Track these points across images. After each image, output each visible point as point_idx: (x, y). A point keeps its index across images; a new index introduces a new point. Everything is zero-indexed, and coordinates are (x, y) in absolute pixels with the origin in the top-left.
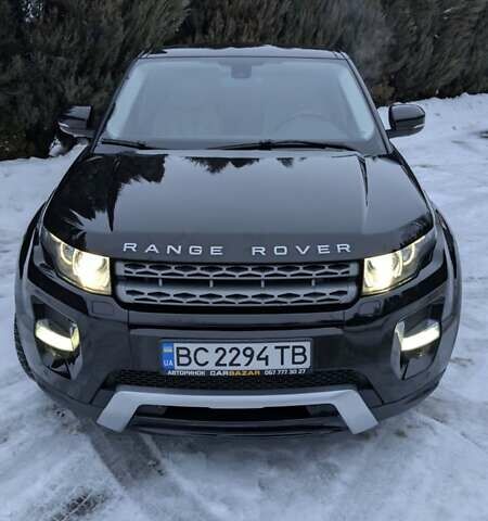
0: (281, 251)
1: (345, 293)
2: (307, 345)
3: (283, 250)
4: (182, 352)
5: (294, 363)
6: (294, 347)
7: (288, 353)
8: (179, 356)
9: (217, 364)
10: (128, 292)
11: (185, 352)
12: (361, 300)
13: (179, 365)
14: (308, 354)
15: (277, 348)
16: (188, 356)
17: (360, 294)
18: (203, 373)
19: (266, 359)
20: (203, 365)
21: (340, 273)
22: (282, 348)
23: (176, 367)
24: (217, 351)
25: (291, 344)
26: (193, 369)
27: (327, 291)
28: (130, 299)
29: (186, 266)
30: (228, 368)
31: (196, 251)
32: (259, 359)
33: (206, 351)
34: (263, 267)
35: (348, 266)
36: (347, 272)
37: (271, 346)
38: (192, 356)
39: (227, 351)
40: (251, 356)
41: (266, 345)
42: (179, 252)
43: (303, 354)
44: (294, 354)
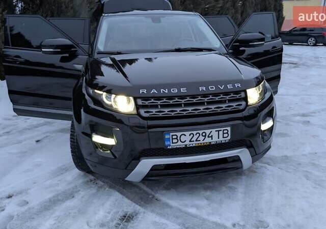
0: (212, 89)
1: (241, 105)
2: (229, 129)
3: (213, 88)
4: (174, 137)
5: (223, 137)
6: (224, 130)
7: (221, 133)
8: (173, 139)
9: (190, 141)
10: (145, 112)
11: (175, 137)
12: (248, 107)
13: (173, 143)
14: (229, 133)
15: (216, 131)
16: (177, 138)
17: (247, 105)
18: (184, 146)
19: (212, 137)
20: (184, 142)
21: (238, 96)
22: (219, 131)
23: (171, 144)
24: (190, 135)
25: (222, 129)
26: (180, 145)
27: (234, 104)
28: (147, 115)
29: (170, 98)
30: (195, 142)
31: (175, 91)
32: (208, 137)
33: (185, 135)
34: (205, 96)
35: (240, 94)
36: (241, 96)
37: (214, 130)
38: (179, 138)
39: (195, 135)
40: (205, 136)
41: (211, 130)
42: (167, 92)
43: (227, 133)
44: (223, 133)
